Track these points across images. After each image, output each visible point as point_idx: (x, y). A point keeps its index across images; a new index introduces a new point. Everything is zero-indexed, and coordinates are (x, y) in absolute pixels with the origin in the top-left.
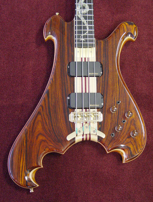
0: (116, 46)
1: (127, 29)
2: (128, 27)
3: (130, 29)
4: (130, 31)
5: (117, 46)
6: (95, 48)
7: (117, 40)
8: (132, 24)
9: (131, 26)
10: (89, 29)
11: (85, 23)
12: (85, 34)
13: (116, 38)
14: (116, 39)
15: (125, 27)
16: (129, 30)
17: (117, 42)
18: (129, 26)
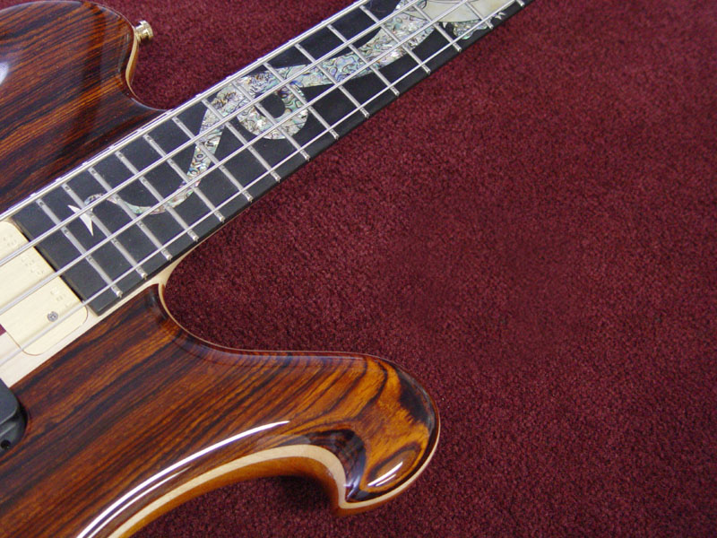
0: (205, 432)
1: (364, 409)
2: (380, 403)
3: (382, 428)
4: (372, 436)
5: (202, 442)
6: (94, 320)
7: (246, 404)
8: (416, 414)
9: (403, 414)
10: (178, 209)
11: (195, 165)
12: (129, 209)
13: (255, 390)
14: (256, 395)
15: (365, 391)
16: (367, 423)
17: (237, 412)
18: (388, 403)
